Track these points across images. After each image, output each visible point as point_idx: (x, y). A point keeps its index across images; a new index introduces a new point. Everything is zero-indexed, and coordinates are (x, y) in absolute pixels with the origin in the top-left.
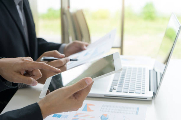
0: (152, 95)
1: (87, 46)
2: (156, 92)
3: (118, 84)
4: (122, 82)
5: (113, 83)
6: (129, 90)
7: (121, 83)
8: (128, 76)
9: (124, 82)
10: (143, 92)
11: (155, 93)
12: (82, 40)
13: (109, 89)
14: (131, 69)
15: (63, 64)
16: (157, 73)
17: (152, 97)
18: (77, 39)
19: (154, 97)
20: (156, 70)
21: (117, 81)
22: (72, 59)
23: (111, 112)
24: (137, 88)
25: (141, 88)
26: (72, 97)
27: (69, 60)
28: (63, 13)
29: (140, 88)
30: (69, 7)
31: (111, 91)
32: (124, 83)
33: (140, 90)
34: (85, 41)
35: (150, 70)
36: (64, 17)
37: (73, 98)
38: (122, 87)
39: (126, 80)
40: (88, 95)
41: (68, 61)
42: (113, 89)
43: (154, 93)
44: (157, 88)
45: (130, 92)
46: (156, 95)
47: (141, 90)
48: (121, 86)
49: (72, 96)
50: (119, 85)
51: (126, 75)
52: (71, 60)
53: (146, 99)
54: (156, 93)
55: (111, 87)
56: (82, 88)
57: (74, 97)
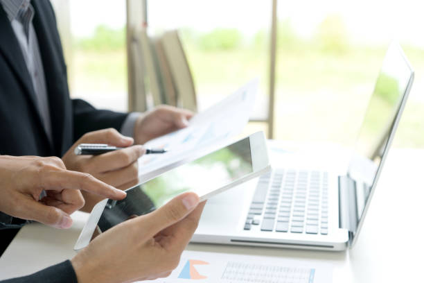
0: (347, 239)
1: (188, 118)
2: (356, 231)
3: (264, 210)
4: (274, 206)
5: (251, 209)
6: (290, 227)
7: (271, 208)
8: (287, 191)
9: (278, 206)
10: (324, 231)
11: (352, 233)
12: (176, 105)
13: (242, 224)
14: (294, 174)
15: (130, 161)
16: (355, 183)
17: (347, 243)
18: (164, 101)
19: (351, 243)
20: (354, 176)
21: (262, 203)
22: (150, 149)
23: (248, 280)
24: (309, 222)
25: (319, 222)
26: (153, 243)
27: (143, 152)
28: (132, 38)
29: (317, 220)
30: (145, 24)
31: (248, 229)
32: (279, 208)
33: (317, 225)
34: (185, 108)
35: (339, 178)
36: (135, 47)
37: (155, 245)
38: (274, 218)
39: (282, 202)
40: (193, 239)
41: (142, 154)
42: (253, 224)
43: (349, 232)
44: (358, 222)
45: (292, 232)
46: (355, 239)
47: (319, 227)
48: (272, 216)
49: (154, 240)
50: (266, 213)
51: (282, 190)
52: (148, 152)
53: (332, 247)
54: (354, 233)
55: (248, 218)
56: (175, 219)
57: (157, 243)
